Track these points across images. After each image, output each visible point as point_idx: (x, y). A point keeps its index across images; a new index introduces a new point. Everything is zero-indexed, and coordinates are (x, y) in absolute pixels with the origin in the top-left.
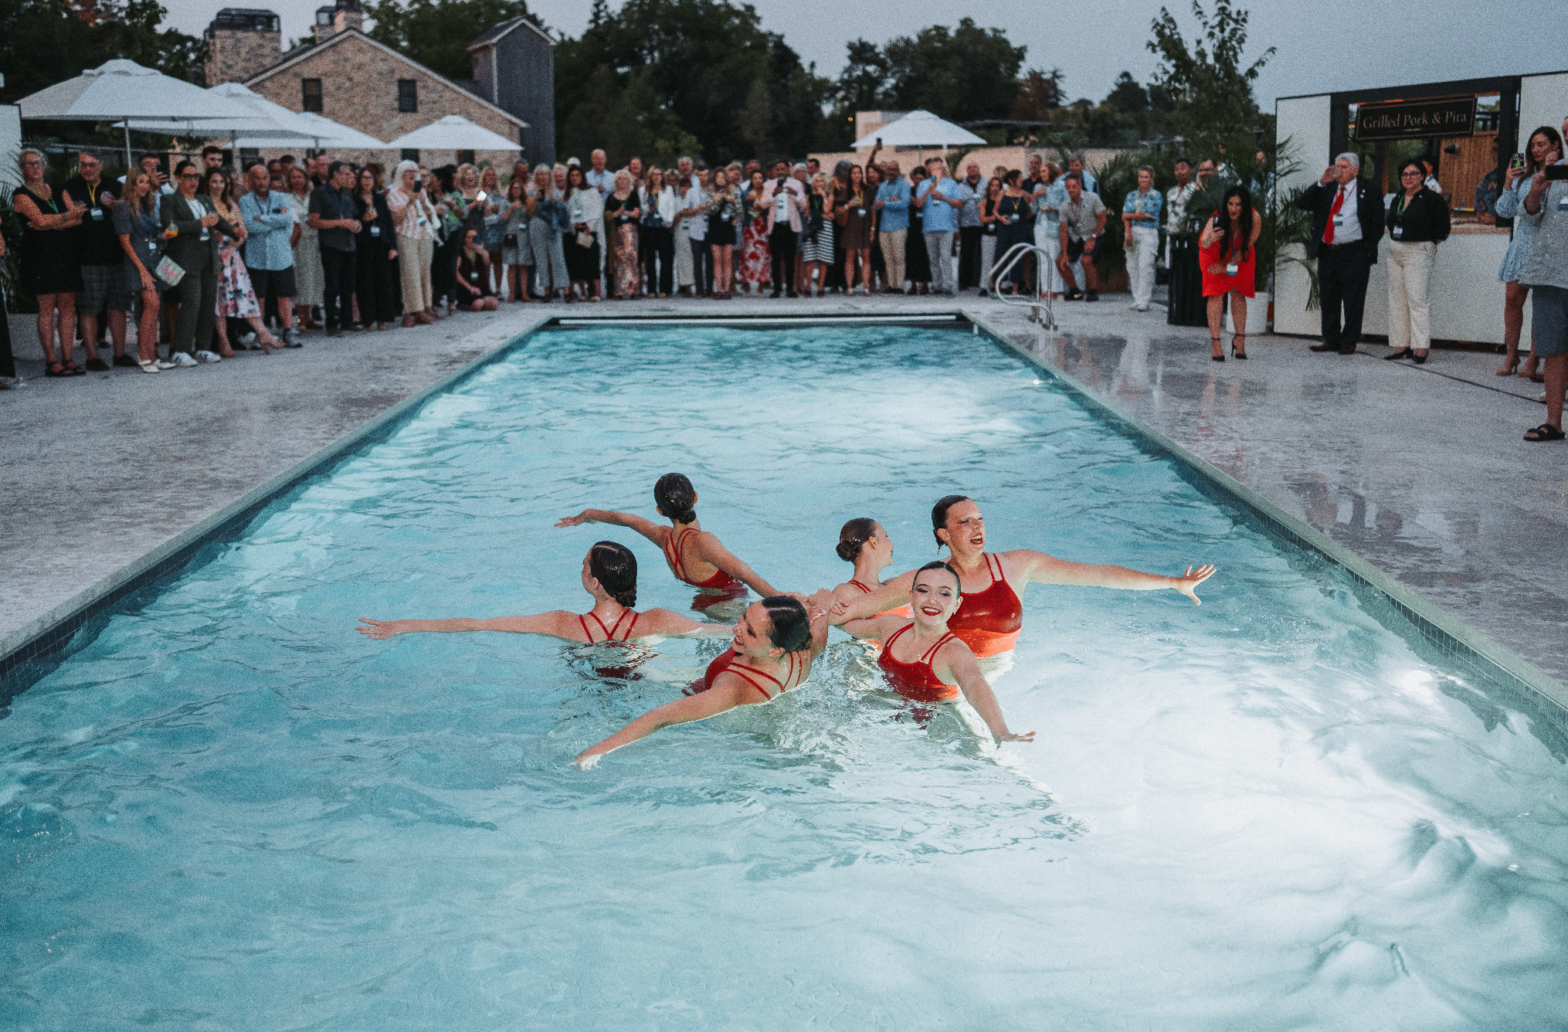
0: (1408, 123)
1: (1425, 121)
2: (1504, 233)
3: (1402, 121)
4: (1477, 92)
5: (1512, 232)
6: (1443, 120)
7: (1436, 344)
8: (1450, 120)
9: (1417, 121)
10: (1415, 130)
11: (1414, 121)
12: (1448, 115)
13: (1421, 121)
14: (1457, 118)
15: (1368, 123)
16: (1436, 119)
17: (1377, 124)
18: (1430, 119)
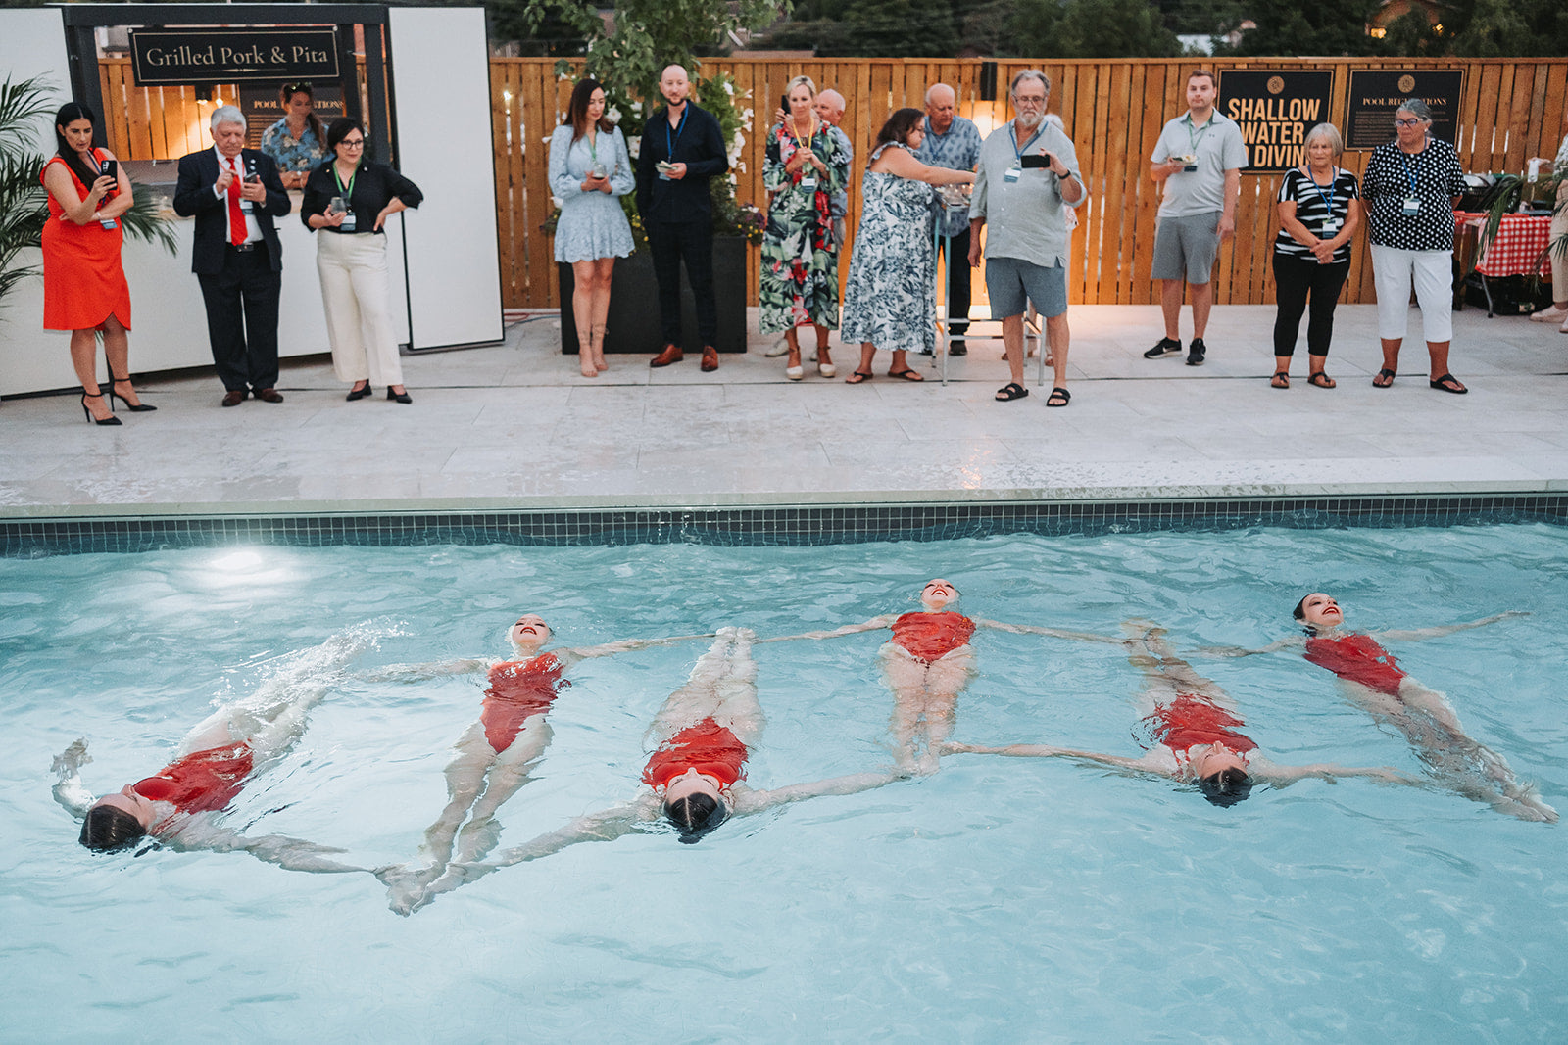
0: (229, 60)
1: (257, 58)
3: (217, 56)
8: (302, 58)
9: (245, 57)
10: (245, 70)
11: (239, 58)
12: (297, 52)
13: (252, 58)
14: (311, 57)
15: (155, 57)
16: (277, 56)
17: (172, 60)
18: (267, 56)
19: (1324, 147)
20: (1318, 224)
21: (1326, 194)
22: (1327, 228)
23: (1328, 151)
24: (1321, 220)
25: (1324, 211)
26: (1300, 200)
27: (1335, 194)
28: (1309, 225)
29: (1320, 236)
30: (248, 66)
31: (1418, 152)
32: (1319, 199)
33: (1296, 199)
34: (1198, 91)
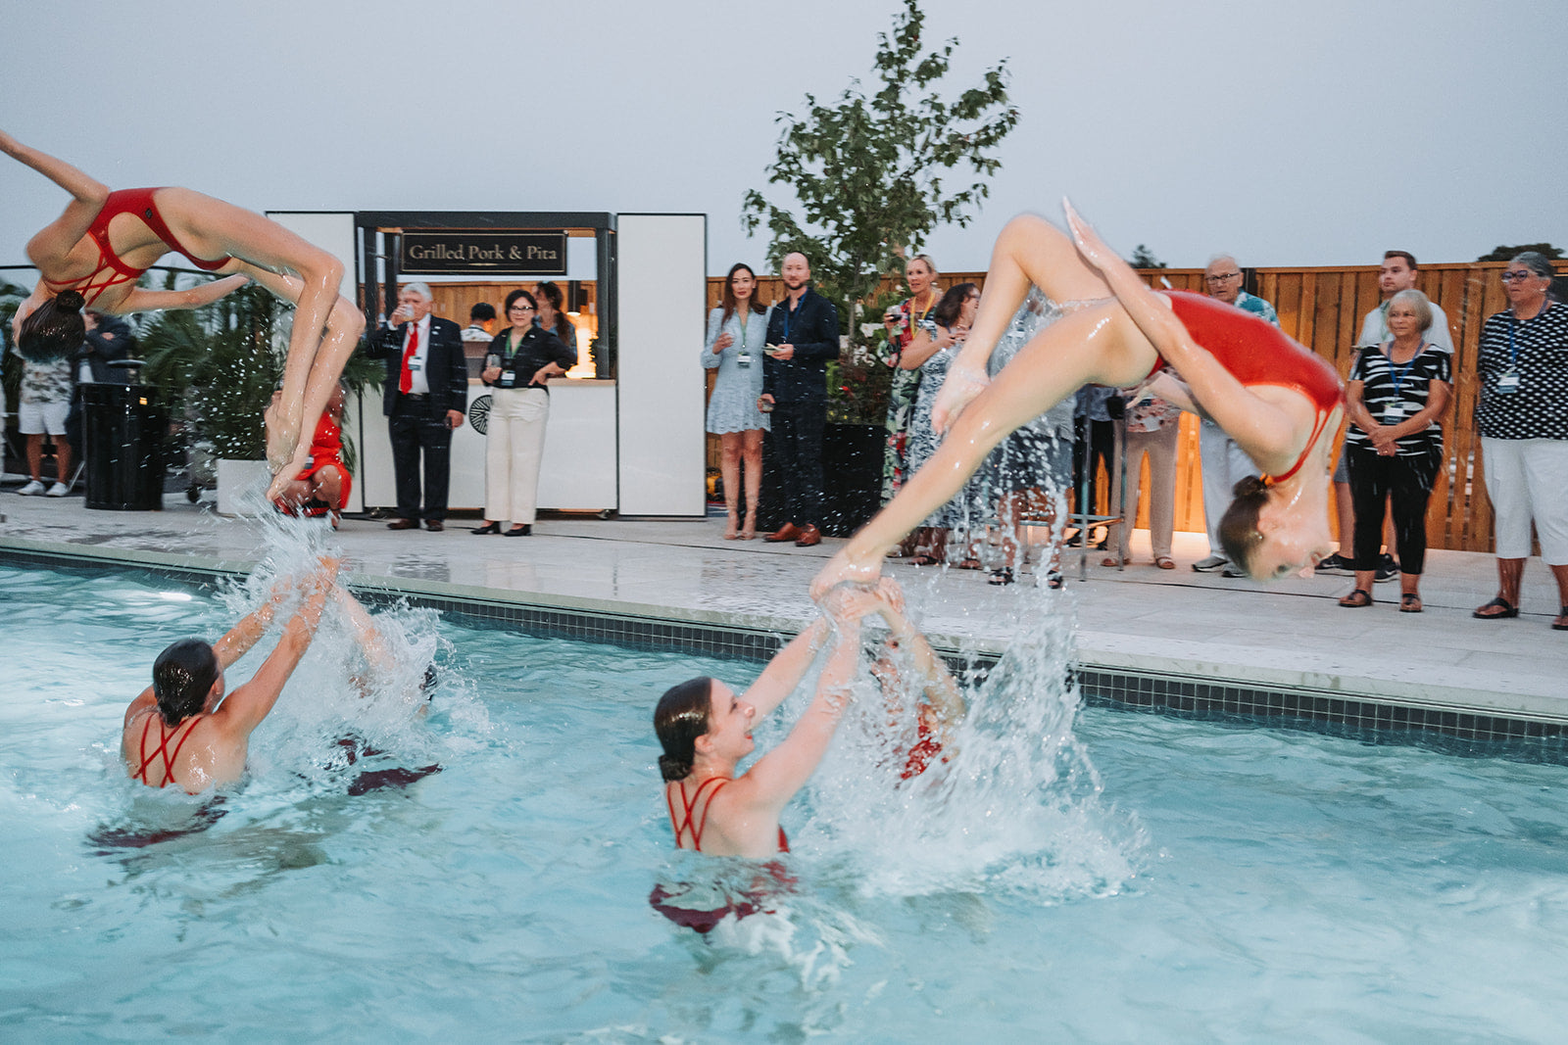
0: (476, 255)
1: (499, 255)
2: (608, 385)
3: (466, 254)
4: (566, 226)
5: (617, 385)
6: (524, 254)
7: (543, 514)
8: (535, 256)
9: (488, 254)
10: (487, 264)
11: (483, 255)
12: (532, 250)
13: (494, 255)
14: (543, 255)
15: (416, 252)
16: (515, 253)
17: (430, 254)
18: (506, 253)
19: (1406, 314)
20: (1380, 407)
21: (1398, 373)
22: (1390, 411)
23: (1410, 320)
24: (1384, 402)
25: (1390, 392)
26: (1367, 380)
27: (1410, 373)
28: (1372, 408)
29: (1380, 419)
30: (490, 261)
31: (1531, 317)
32: (1386, 378)
33: (1362, 379)
34: (1389, 274)
